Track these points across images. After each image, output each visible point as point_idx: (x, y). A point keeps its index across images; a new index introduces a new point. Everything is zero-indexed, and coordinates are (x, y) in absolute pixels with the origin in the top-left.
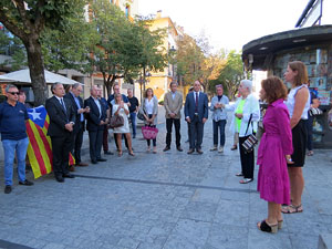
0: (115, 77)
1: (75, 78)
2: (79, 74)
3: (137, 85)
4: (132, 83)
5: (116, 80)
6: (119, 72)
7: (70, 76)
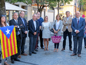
0: (44, 6)
1: (23, 7)
2: (25, 5)
3: (56, 11)
4: (53, 9)
5: (44, 8)
6: (46, 4)
7: (20, 6)
